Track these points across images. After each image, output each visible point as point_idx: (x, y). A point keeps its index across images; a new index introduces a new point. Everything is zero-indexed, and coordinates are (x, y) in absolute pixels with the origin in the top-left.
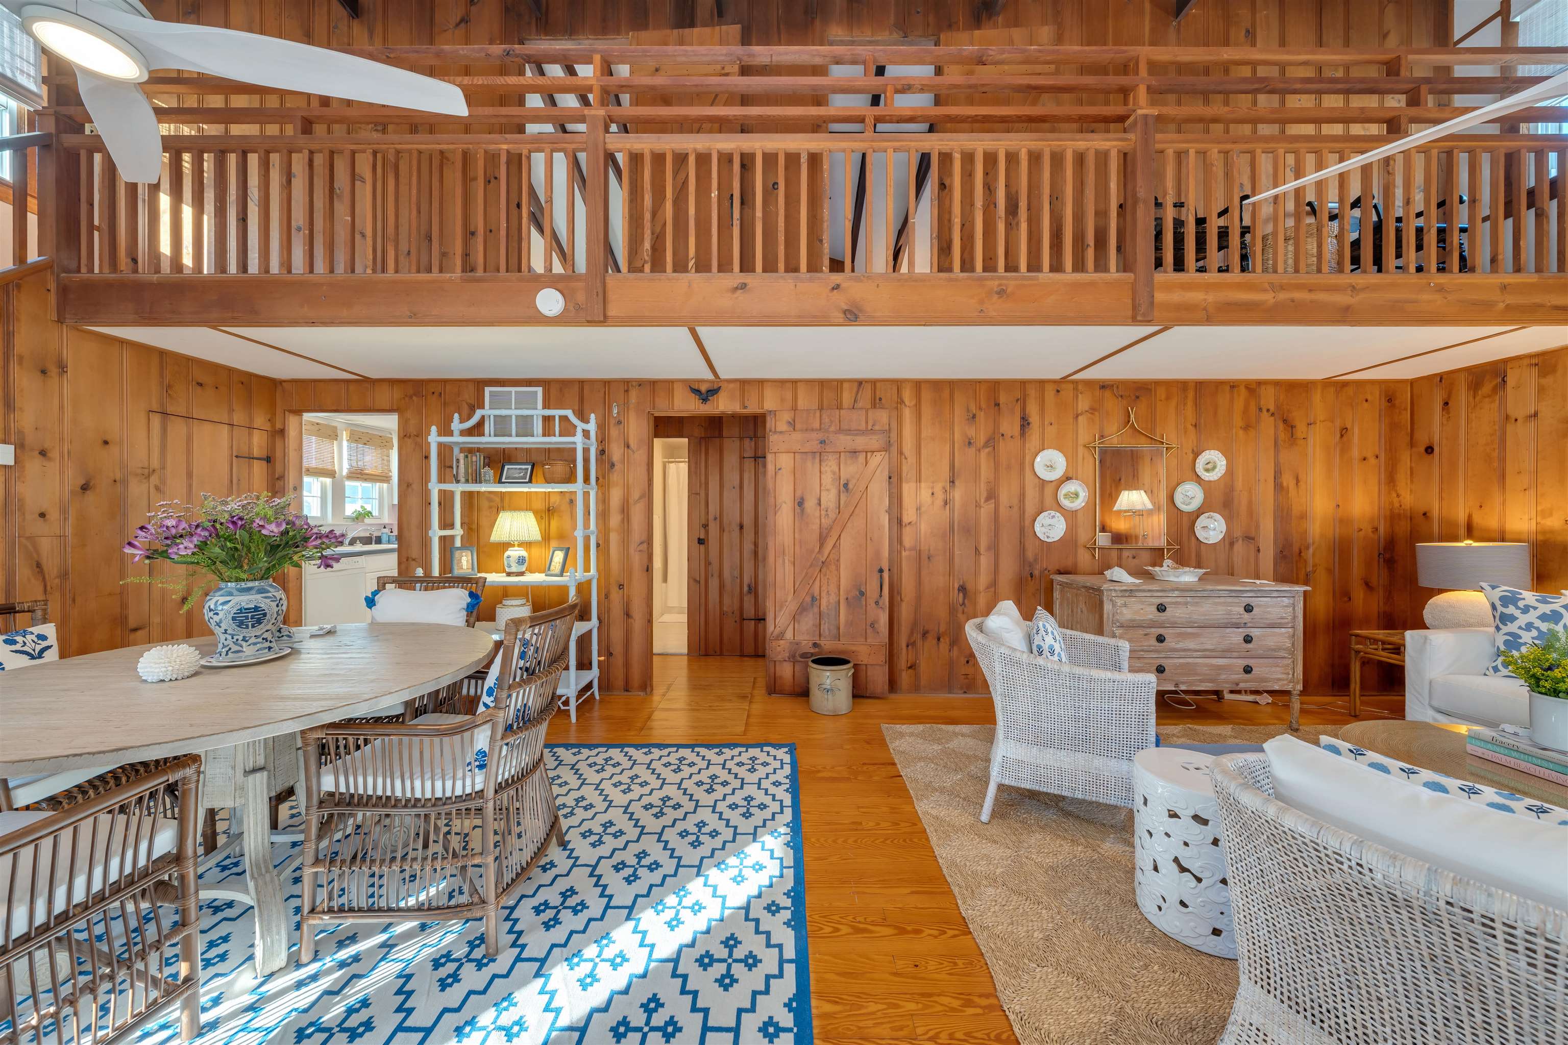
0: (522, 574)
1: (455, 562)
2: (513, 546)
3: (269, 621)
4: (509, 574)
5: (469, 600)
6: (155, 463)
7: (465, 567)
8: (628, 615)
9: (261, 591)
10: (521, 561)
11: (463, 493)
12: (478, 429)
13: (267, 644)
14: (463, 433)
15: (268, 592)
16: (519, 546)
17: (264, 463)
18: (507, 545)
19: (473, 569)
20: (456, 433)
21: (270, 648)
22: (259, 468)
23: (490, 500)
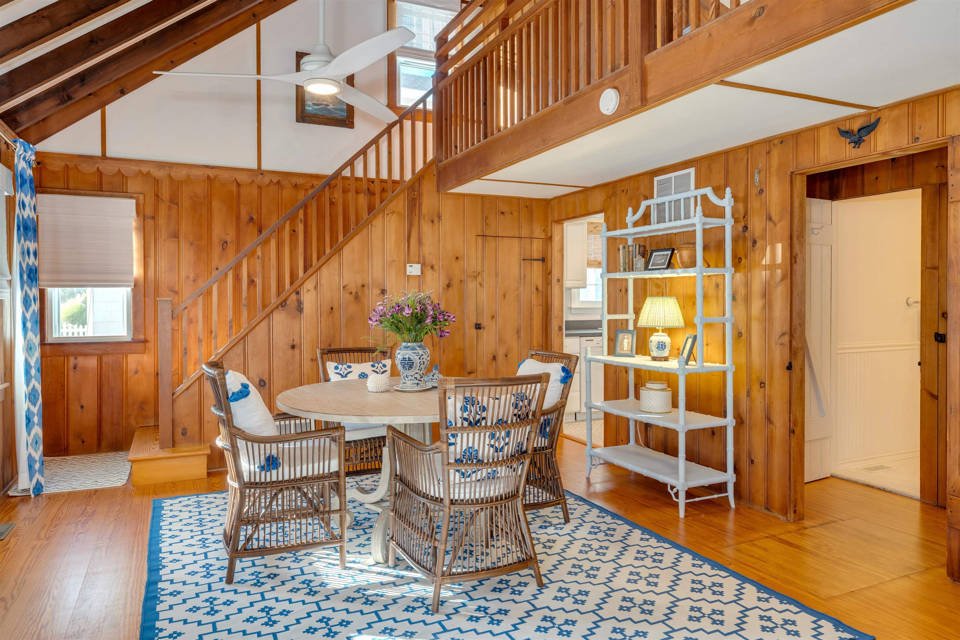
0: (666, 359)
1: (618, 343)
2: (658, 331)
3: (416, 367)
4: (654, 359)
5: (563, 374)
6: (479, 269)
7: (625, 349)
8: (769, 420)
9: (413, 349)
10: (661, 346)
11: (635, 280)
12: (646, 219)
13: (417, 381)
14: (636, 224)
15: (416, 350)
16: (663, 331)
17: (540, 263)
18: (654, 330)
19: (631, 351)
20: (630, 225)
21: (418, 384)
22: (537, 266)
23: (658, 286)
